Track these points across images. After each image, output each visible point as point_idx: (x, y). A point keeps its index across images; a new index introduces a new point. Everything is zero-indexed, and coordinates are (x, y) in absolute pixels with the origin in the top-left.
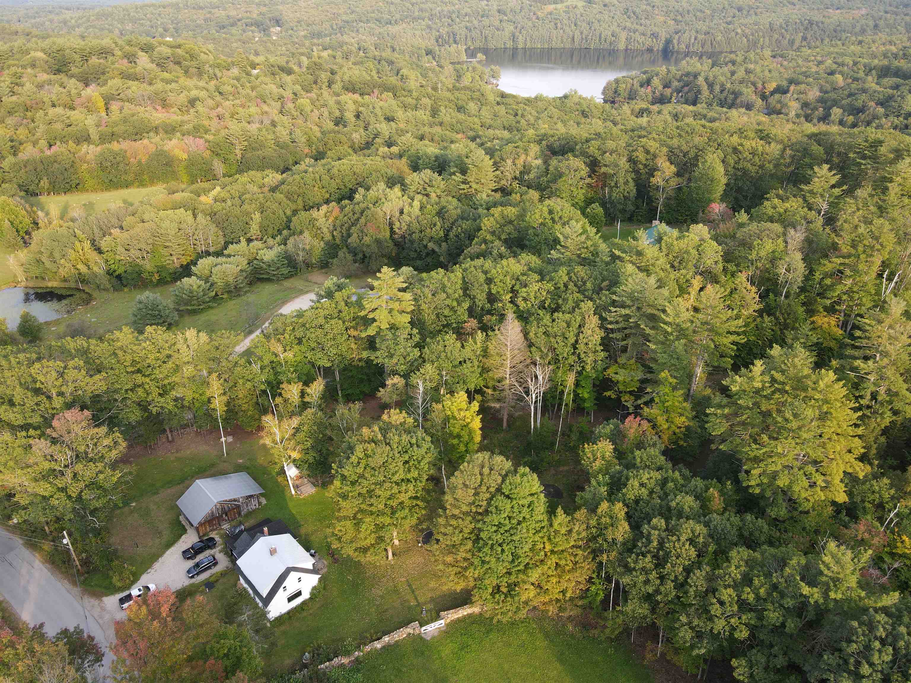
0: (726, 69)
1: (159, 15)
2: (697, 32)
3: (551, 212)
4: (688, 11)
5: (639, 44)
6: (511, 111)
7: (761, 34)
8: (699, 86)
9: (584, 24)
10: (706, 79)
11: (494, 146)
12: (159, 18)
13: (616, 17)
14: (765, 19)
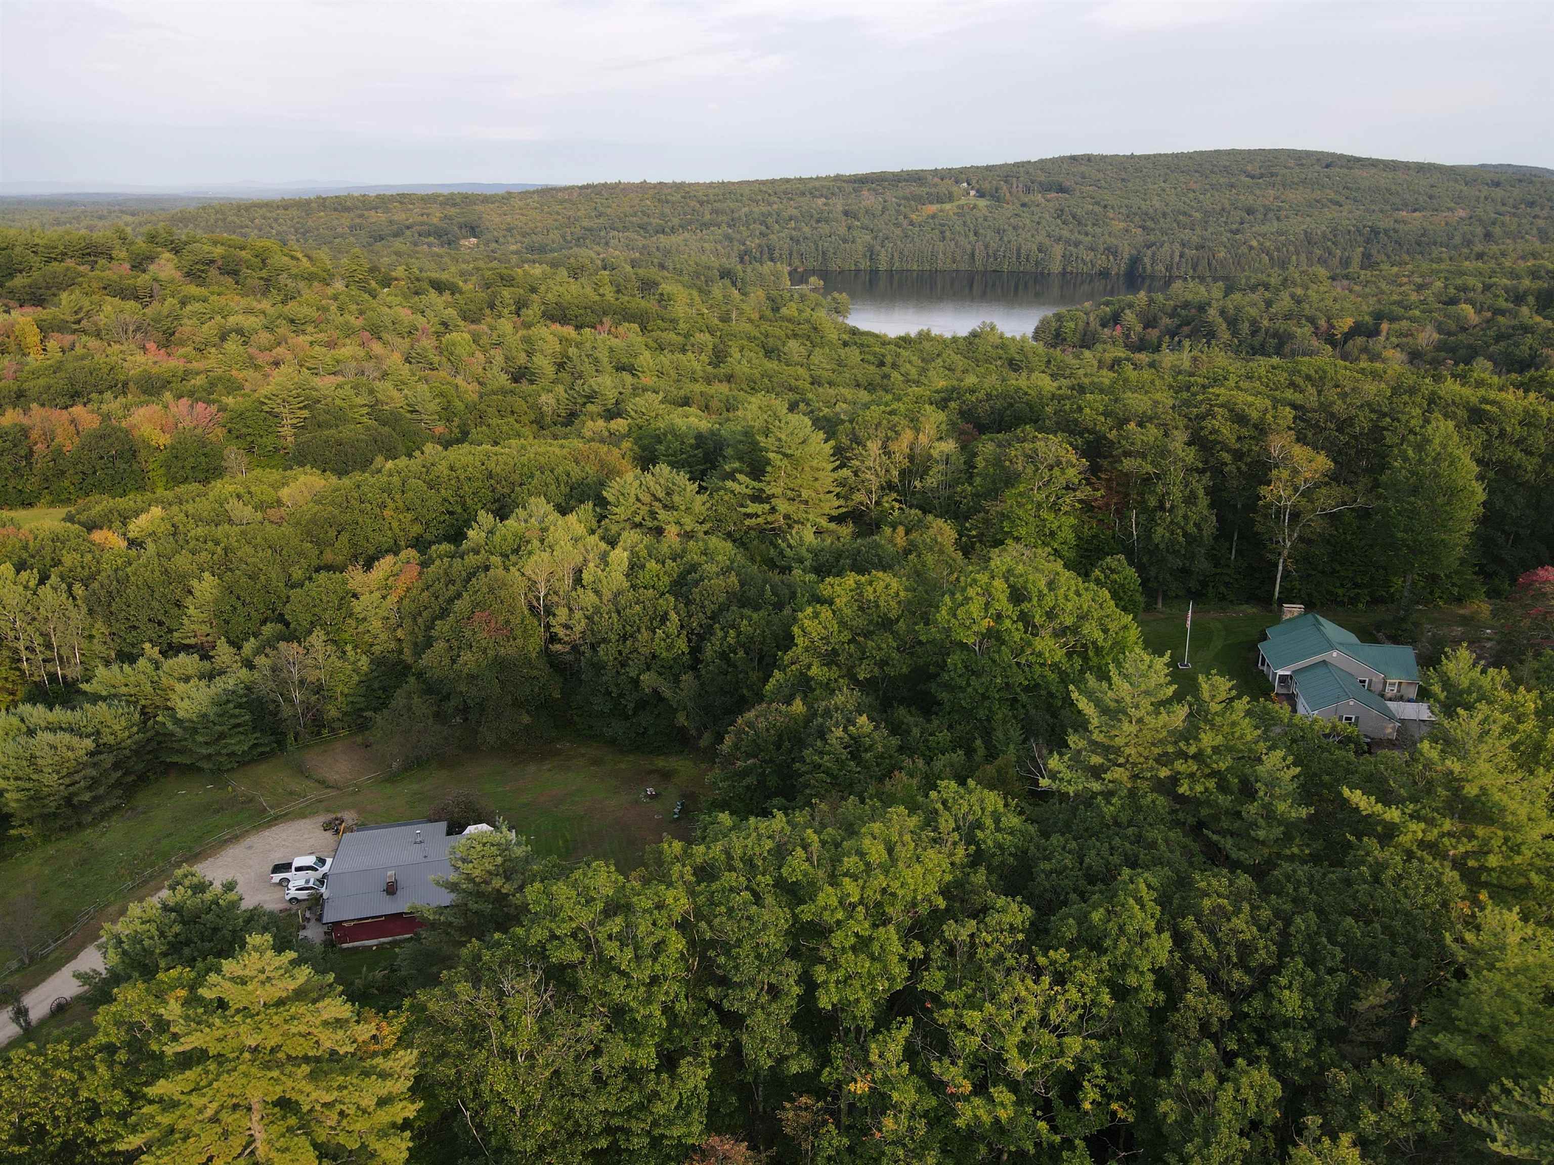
0: (1255, 297)
1: (276, 220)
2: (1183, 245)
3: (1017, 596)
4: (1164, 215)
5: (1085, 264)
6: (871, 358)
7: (1292, 248)
8: (1210, 324)
9: (990, 234)
10: (1222, 313)
11: (837, 414)
12: (274, 225)
13: (1044, 222)
14: (1297, 226)
